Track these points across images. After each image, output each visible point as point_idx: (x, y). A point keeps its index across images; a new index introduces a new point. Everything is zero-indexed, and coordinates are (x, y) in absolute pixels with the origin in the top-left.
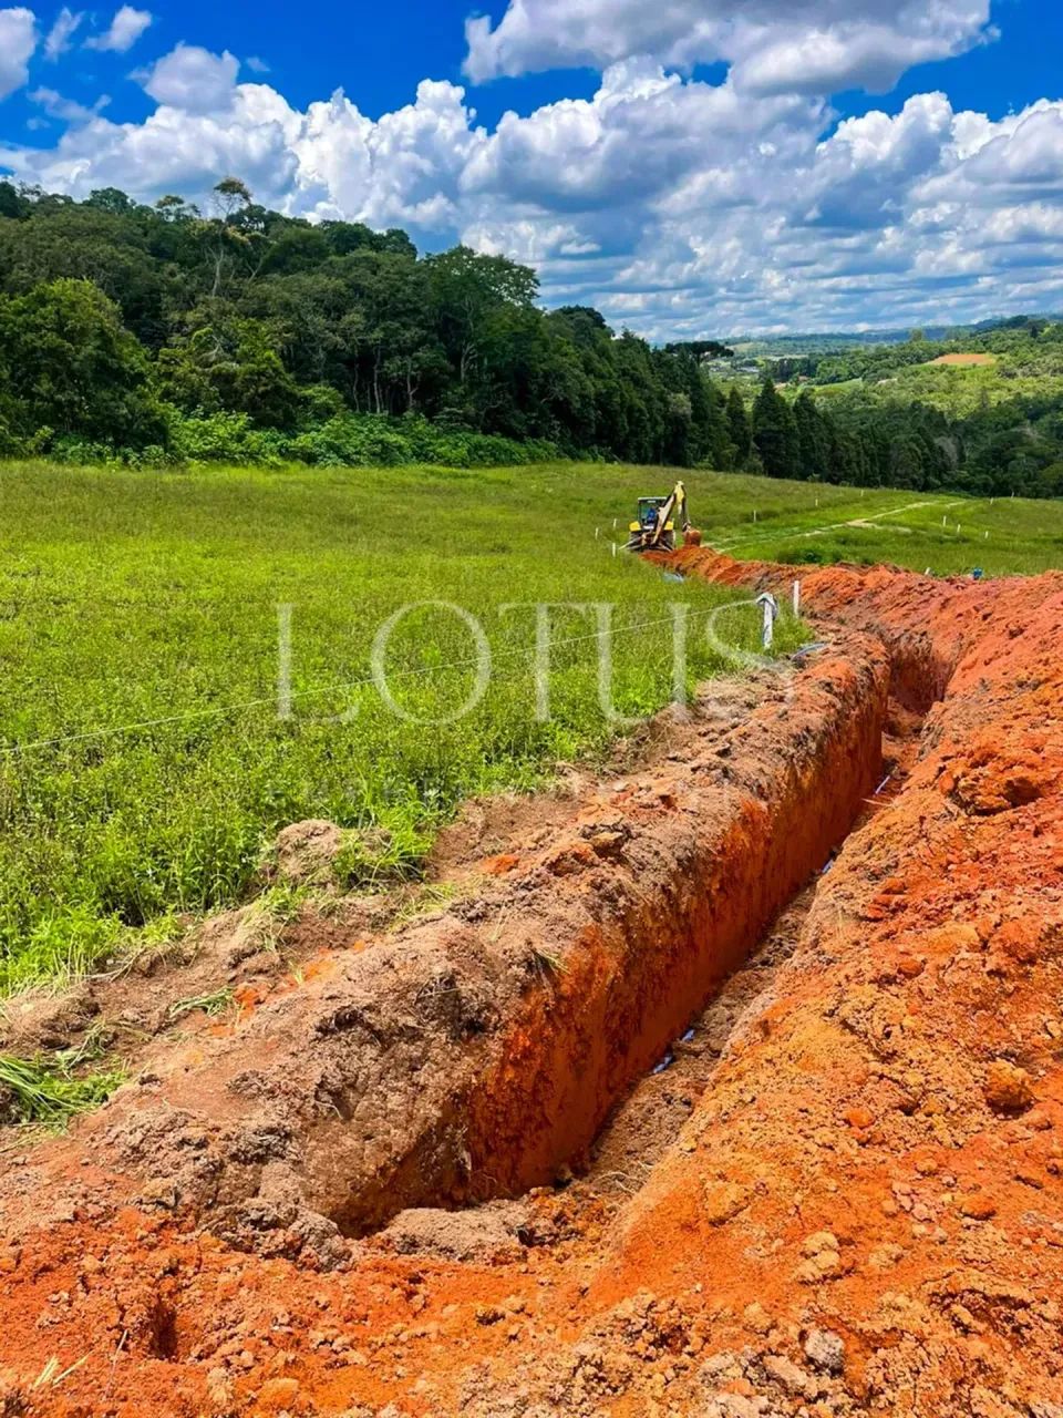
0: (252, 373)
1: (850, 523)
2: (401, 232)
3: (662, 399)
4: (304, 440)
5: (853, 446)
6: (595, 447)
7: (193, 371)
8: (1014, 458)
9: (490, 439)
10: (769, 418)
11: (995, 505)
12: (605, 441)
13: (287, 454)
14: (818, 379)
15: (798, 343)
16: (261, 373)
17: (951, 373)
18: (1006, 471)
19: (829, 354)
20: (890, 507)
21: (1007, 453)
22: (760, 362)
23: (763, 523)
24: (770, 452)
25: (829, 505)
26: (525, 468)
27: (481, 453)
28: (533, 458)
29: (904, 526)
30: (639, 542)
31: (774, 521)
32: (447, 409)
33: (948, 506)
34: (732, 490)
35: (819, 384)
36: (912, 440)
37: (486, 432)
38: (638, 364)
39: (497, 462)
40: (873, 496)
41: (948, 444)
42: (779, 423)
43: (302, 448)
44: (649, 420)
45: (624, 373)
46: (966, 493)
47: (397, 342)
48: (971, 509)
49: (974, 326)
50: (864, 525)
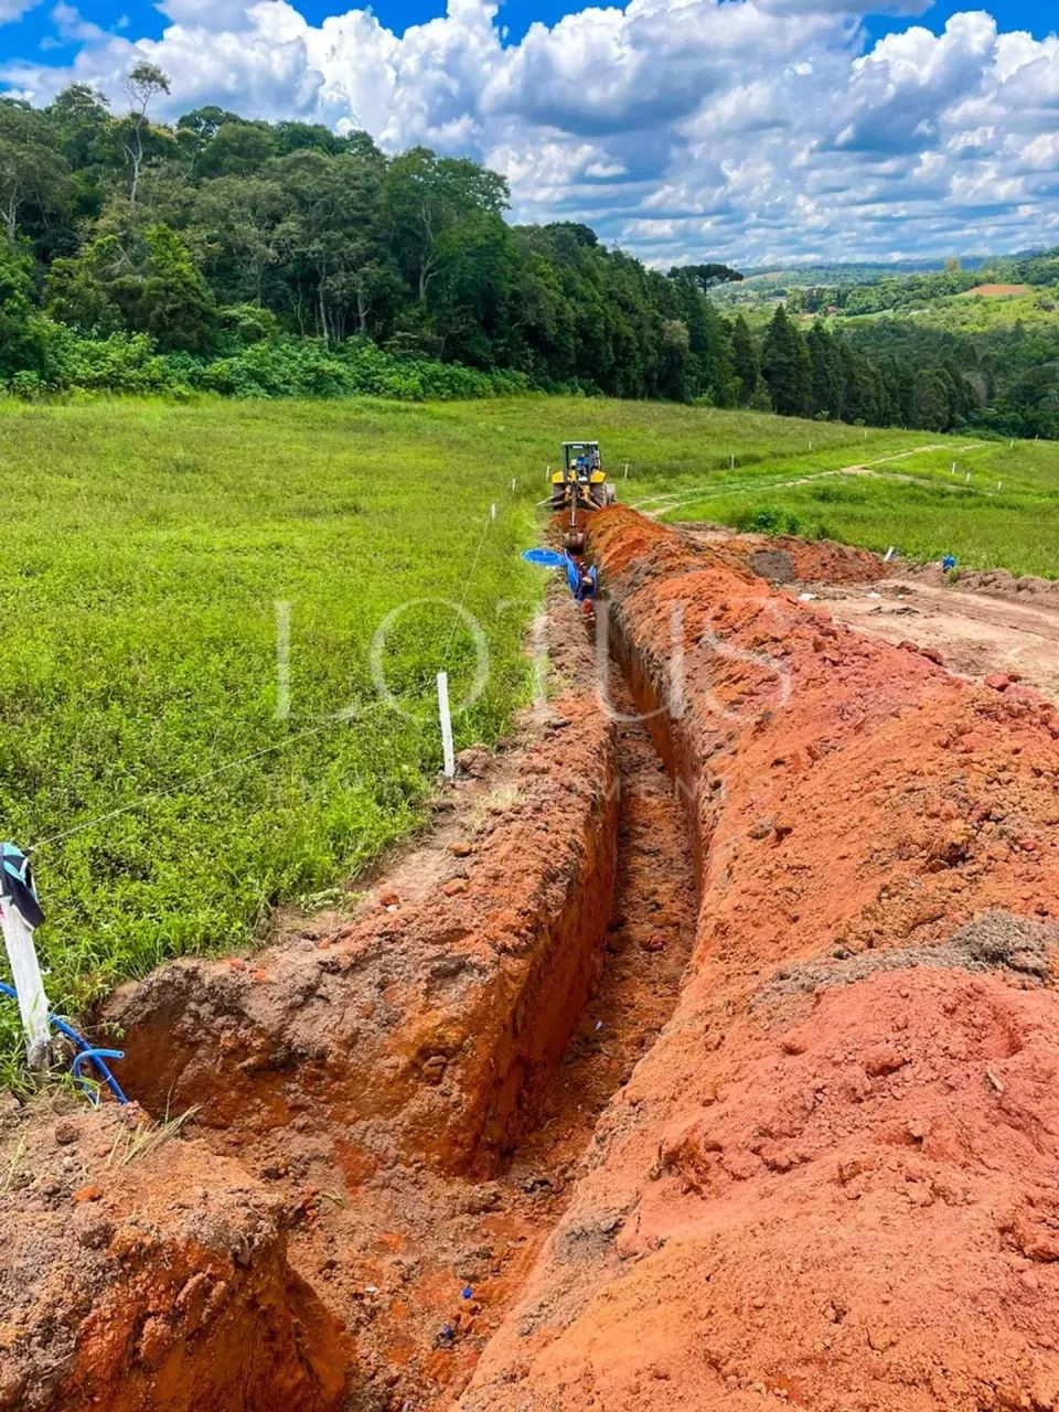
0: (157, 287)
1: (844, 470)
2: (365, 135)
3: (655, 326)
4: (219, 367)
5: (872, 381)
6: (575, 379)
7: (90, 285)
8: (1046, 395)
9: (452, 369)
10: (780, 350)
11: (1016, 449)
12: (586, 373)
13: (199, 382)
14: (848, 310)
15: (831, 273)
16: (168, 289)
17: (985, 305)
18: (1036, 408)
19: (860, 284)
20: (896, 450)
21: (1037, 390)
22: (790, 292)
23: (739, 470)
24: (779, 386)
25: (825, 448)
26: (485, 402)
27: (437, 384)
28: (498, 390)
29: (906, 474)
30: (562, 497)
31: (756, 468)
32: (399, 334)
33: (962, 450)
34: (717, 429)
35: (849, 315)
36: (938, 374)
37: (446, 360)
38: (627, 286)
39: (456, 395)
40: (878, 437)
41: (976, 380)
42: (789, 354)
43: (217, 376)
44: (638, 350)
45: (611, 296)
46: (992, 433)
47: (341, 254)
48: (988, 454)
49: (1013, 257)
50: (859, 472)
